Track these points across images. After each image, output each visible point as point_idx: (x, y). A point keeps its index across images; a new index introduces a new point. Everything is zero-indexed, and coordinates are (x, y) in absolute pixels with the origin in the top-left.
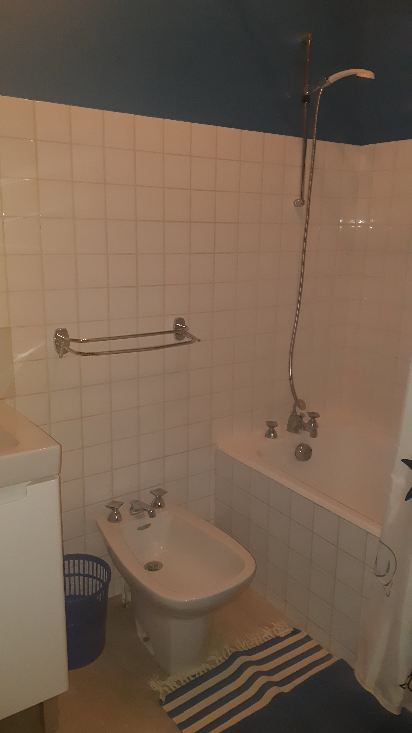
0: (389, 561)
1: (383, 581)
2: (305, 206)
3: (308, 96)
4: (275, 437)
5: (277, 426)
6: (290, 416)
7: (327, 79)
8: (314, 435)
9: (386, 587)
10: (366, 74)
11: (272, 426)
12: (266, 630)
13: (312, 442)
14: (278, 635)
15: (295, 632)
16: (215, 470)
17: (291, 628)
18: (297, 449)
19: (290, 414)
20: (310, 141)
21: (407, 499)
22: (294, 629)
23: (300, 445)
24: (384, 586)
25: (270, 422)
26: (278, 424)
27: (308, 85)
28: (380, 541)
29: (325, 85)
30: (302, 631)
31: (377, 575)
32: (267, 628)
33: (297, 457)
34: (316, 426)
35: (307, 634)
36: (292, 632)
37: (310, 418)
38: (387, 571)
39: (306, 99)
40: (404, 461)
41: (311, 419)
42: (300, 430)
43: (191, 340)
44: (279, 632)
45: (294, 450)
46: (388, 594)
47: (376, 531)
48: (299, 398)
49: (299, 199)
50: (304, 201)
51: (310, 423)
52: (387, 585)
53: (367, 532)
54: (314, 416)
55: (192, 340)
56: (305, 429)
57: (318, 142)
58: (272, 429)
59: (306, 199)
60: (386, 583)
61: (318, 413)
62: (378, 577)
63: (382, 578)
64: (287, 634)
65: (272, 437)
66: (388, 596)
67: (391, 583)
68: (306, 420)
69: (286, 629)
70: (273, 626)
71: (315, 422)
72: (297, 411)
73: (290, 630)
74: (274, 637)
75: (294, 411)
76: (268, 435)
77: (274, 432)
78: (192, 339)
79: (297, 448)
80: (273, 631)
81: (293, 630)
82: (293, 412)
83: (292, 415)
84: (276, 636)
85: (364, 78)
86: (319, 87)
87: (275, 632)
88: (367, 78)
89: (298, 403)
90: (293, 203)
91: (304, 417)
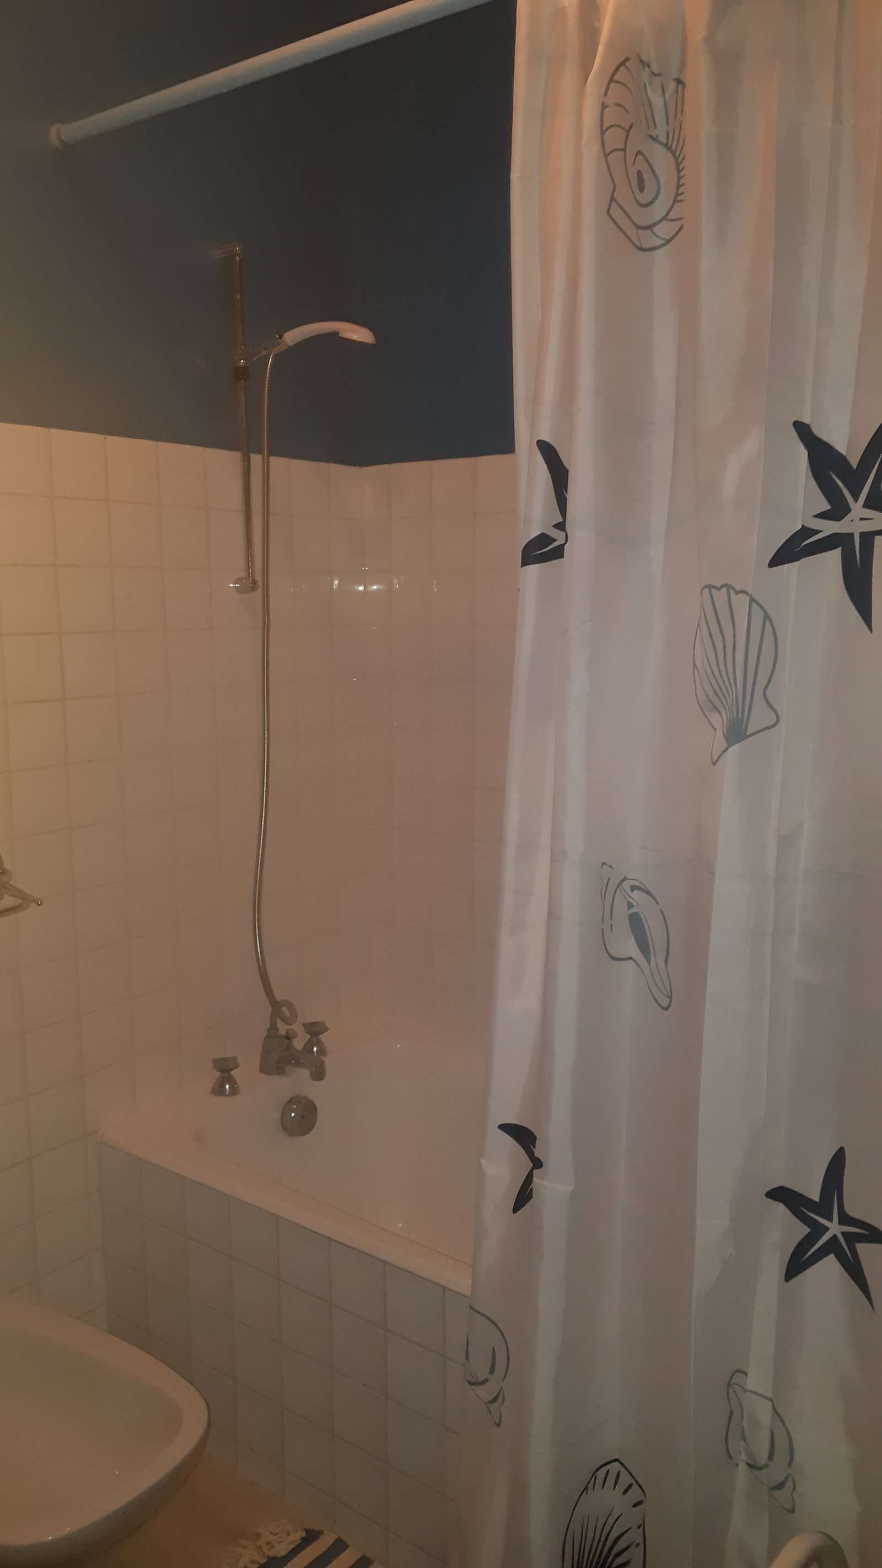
0: (494, 1349)
1: (485, 1393)
2: (259, 593)
3: (244, 367)
4: (234, 1091)
5: (237, 1066)
6: (265, 1038)
7: (281, 337)
8: (319, 1074)
9: (490, 1406)
10: (359, 334)
11: (225, 1068)
12: (245, 1547)
13: (316, 1091)
14: (273, 1553)
15: (311, 1537)
16: (99, 1190)
17: (300, 1530)
18: (286, 1110)
19: (264, 1034)
20: (256, 459)
21: (515, 1210)
22: (307, 1531)
23: (291, 1101)
24: (488, 1405)
25: (221, 1059)
26: (239, 1060)
27: (242, 347)
28: (472, 1308)
29: (277, 350)
30: (325, 1532)
31: (471, 1383)
32: (245, 1542)
33: (285, 1129)
34: (322, 1052)
35: (335, 1537)
36: (303, 1540)
37: (309, 1036)
38: (492, 1371)
39: (241, 374)
40: (503, 1127)
41: (310, 1038)
42: (288, 1068)
43: (21, 901)
44: (273, 1547)
45: (277, 1115)
46: (497, 1422)
47: (460, 1282)
48: (279, 997)
49: (245, 578)
50: (255, 582)
51: (308, 1048)
52: (494, 1400)
53: (444, 1288)
54: (315, 1030)
55: (23, 903)
56: (298, 1064)
57: (273, 459)
58: (226, 1075)
59: (258, 577)
60: (491, 1399)
61: (323, 1023)
62: (473, 1387)
63: (482, 1387)
64: (292, 1546)
65: (228, 1092)
66: (498, 1425)
67: (501, 1398)
68: (298, 1044)
69: (288, 1534)
70: (258, 1535)
71: (319, 1044)
72: (278, 1026)
73: (297, 1536)
74: (264, 1561)
75: (273, 1026)
76: (218, 1090)
77: (232, 1081)
78: (23, 899)
79: (284, 1109)
80: (260, 1548)
81: (304, 1535)
82: (270, 1029)
83: (267, 1037)
84: (268, 1556)
85: (354, 341)
86: (264, 353)
87: (266, 1550)
88: (360, 343)
89: (278, 1008)
90: (231, 585)
91: (295, 1037)
